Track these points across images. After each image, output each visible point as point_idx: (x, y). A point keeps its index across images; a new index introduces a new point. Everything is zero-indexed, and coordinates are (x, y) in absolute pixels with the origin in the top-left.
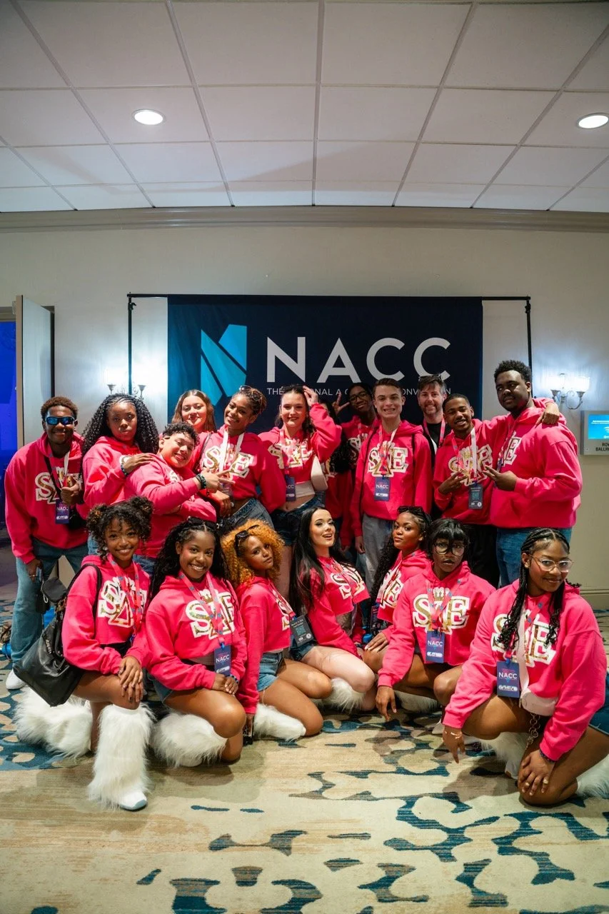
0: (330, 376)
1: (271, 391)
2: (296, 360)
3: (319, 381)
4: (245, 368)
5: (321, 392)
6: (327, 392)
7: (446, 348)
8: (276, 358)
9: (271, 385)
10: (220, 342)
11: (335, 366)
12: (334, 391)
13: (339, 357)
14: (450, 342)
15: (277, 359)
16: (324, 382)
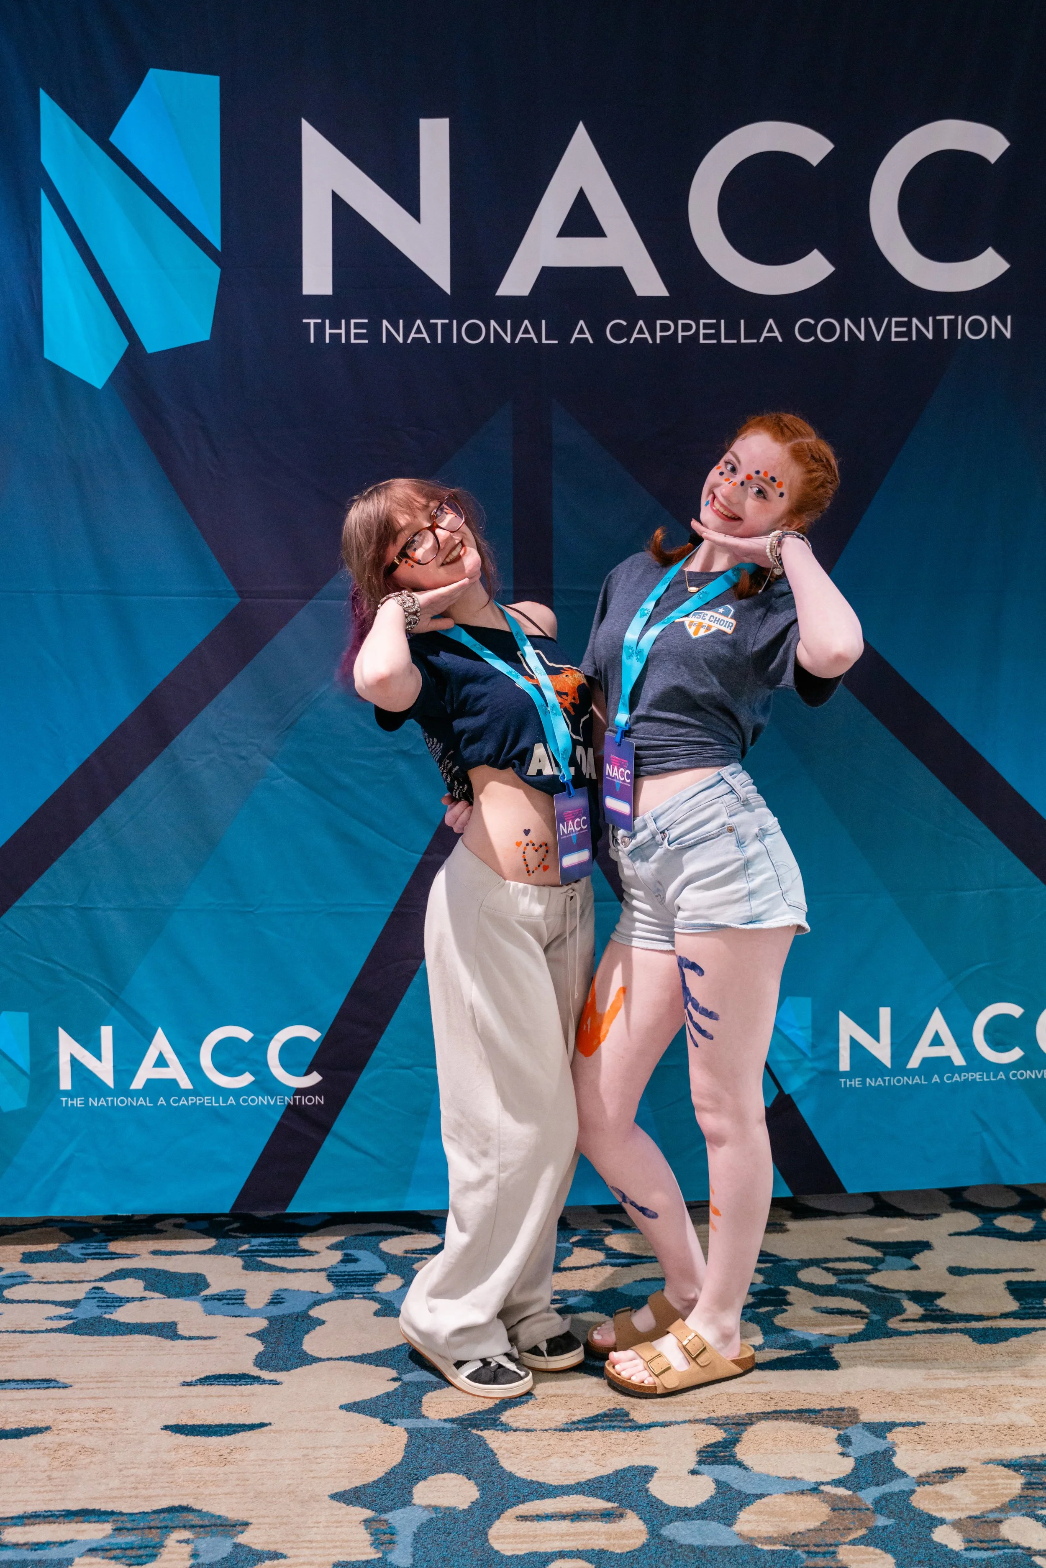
0: (546, 272)
1: (320, 328)
2: (413, 209)
3: (503, 290)
4: (217, 243)
5: (514, 335)
6: (538, 335)
7: (993, 158)
8: (337, 200)
9: (317, 305)
10: (115, 138)
11: (567, 231)
12: (561, 330)
13: (581, 193)
14: (1008, 138)
15: (339, 205)
16: (526, 292)
